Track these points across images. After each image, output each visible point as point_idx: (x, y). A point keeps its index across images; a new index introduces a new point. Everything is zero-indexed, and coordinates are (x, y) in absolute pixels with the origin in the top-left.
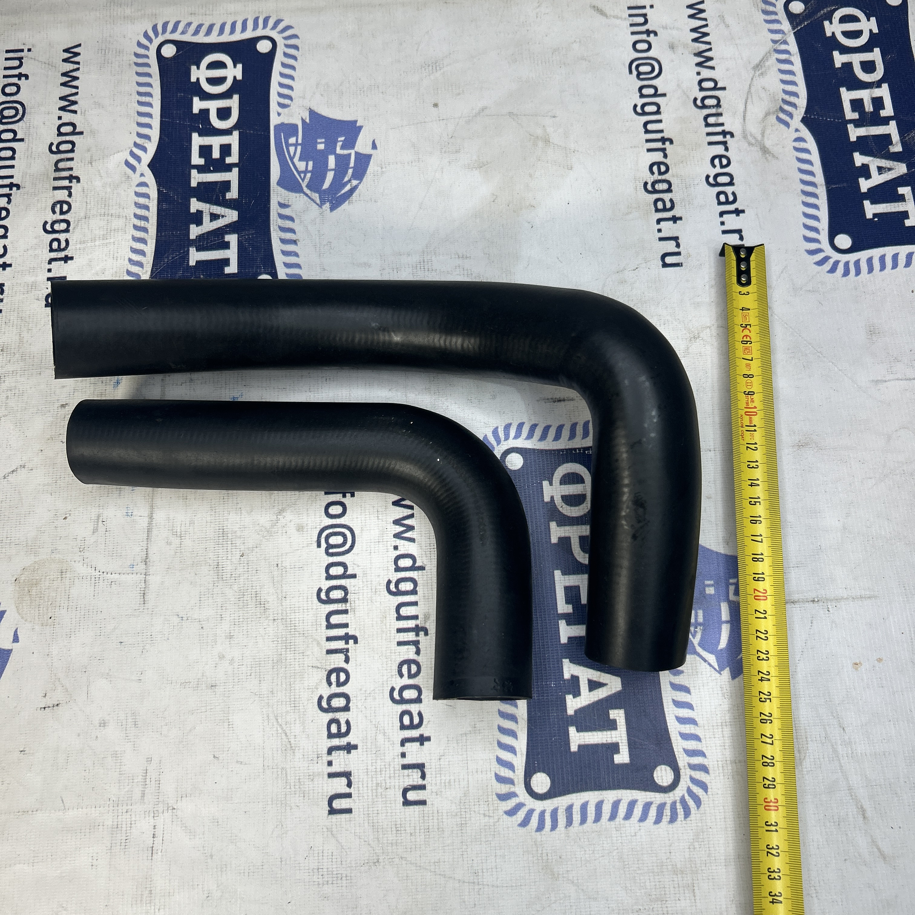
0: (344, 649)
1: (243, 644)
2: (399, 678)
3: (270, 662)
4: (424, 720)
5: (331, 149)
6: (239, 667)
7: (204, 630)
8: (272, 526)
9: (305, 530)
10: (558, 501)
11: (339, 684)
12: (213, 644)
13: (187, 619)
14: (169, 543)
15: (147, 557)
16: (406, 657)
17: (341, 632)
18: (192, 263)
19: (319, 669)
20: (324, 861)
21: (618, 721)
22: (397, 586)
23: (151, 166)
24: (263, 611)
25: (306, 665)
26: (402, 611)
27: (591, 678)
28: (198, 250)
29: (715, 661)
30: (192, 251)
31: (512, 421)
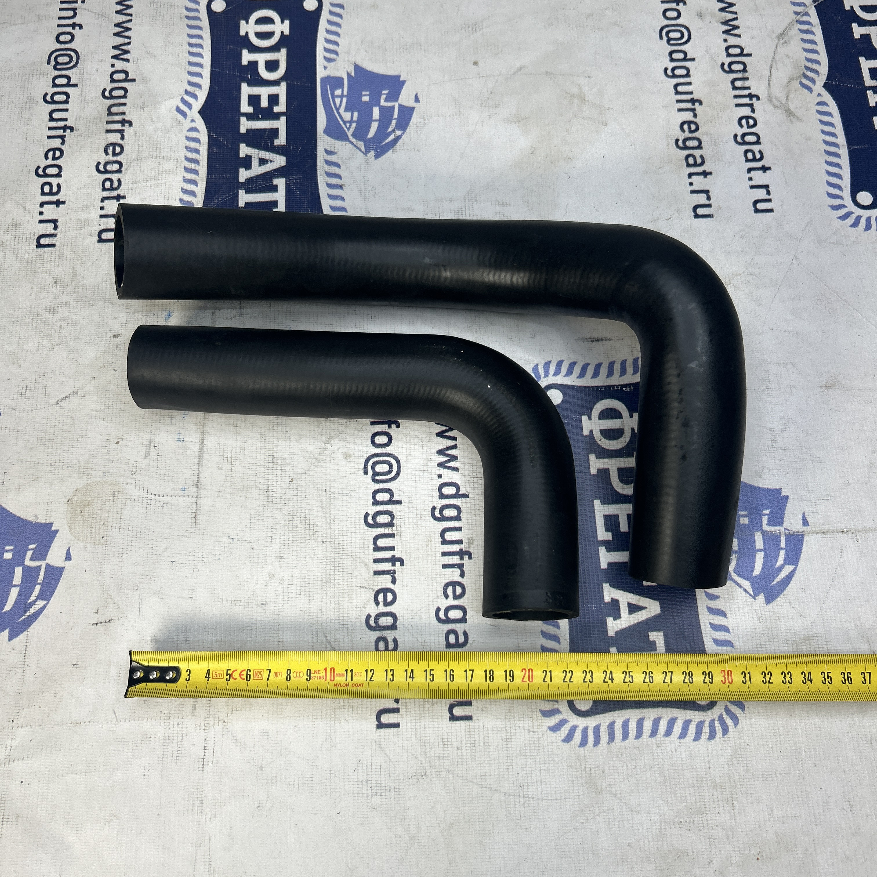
0: (391, 571)
1: (292, 565)
2: (445, 599)
3: (319, 582)
4: (470, 639)
5: (375, 101)
6: (289, 586)
7: (255, 551)
8: (321, 453)
9: (352, 458)
10: (597, 435)
11: (386, 604)
12: (263, 564)
13: (238, 540)
14: (220, 468)
15: (198, 481)
16: (451, 580)
17: (388, 554)
18: (241, 204)
19: (366, 589)
20: (373, 773)
21: (657, 642)
22: (441, 512)
23: (202, 112)
24: (312, 533)
25: (354, 585)
26: (447, 536)
27: (630, 601)
28: (248, 192)
29: (750, 587)
30: (242, 193)
31: (551, 359)
